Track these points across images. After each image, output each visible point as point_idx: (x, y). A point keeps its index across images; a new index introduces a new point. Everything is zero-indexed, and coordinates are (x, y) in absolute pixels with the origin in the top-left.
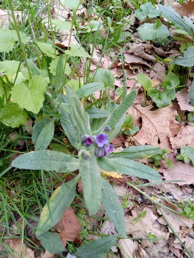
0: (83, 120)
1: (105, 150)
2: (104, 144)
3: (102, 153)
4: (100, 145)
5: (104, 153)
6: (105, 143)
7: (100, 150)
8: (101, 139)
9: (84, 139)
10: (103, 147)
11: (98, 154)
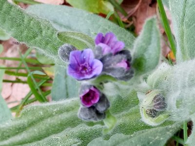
0: (42, 119)
1: (111, 55)
2: (96, 57)
3: (120, 61)
4: (99, 67)
5: (119, 56)
6: (92, 56)
7: (112, 66)
8: (84, 68)
9: (87, 111)
10: (102, 60)
11: (121, 70)
